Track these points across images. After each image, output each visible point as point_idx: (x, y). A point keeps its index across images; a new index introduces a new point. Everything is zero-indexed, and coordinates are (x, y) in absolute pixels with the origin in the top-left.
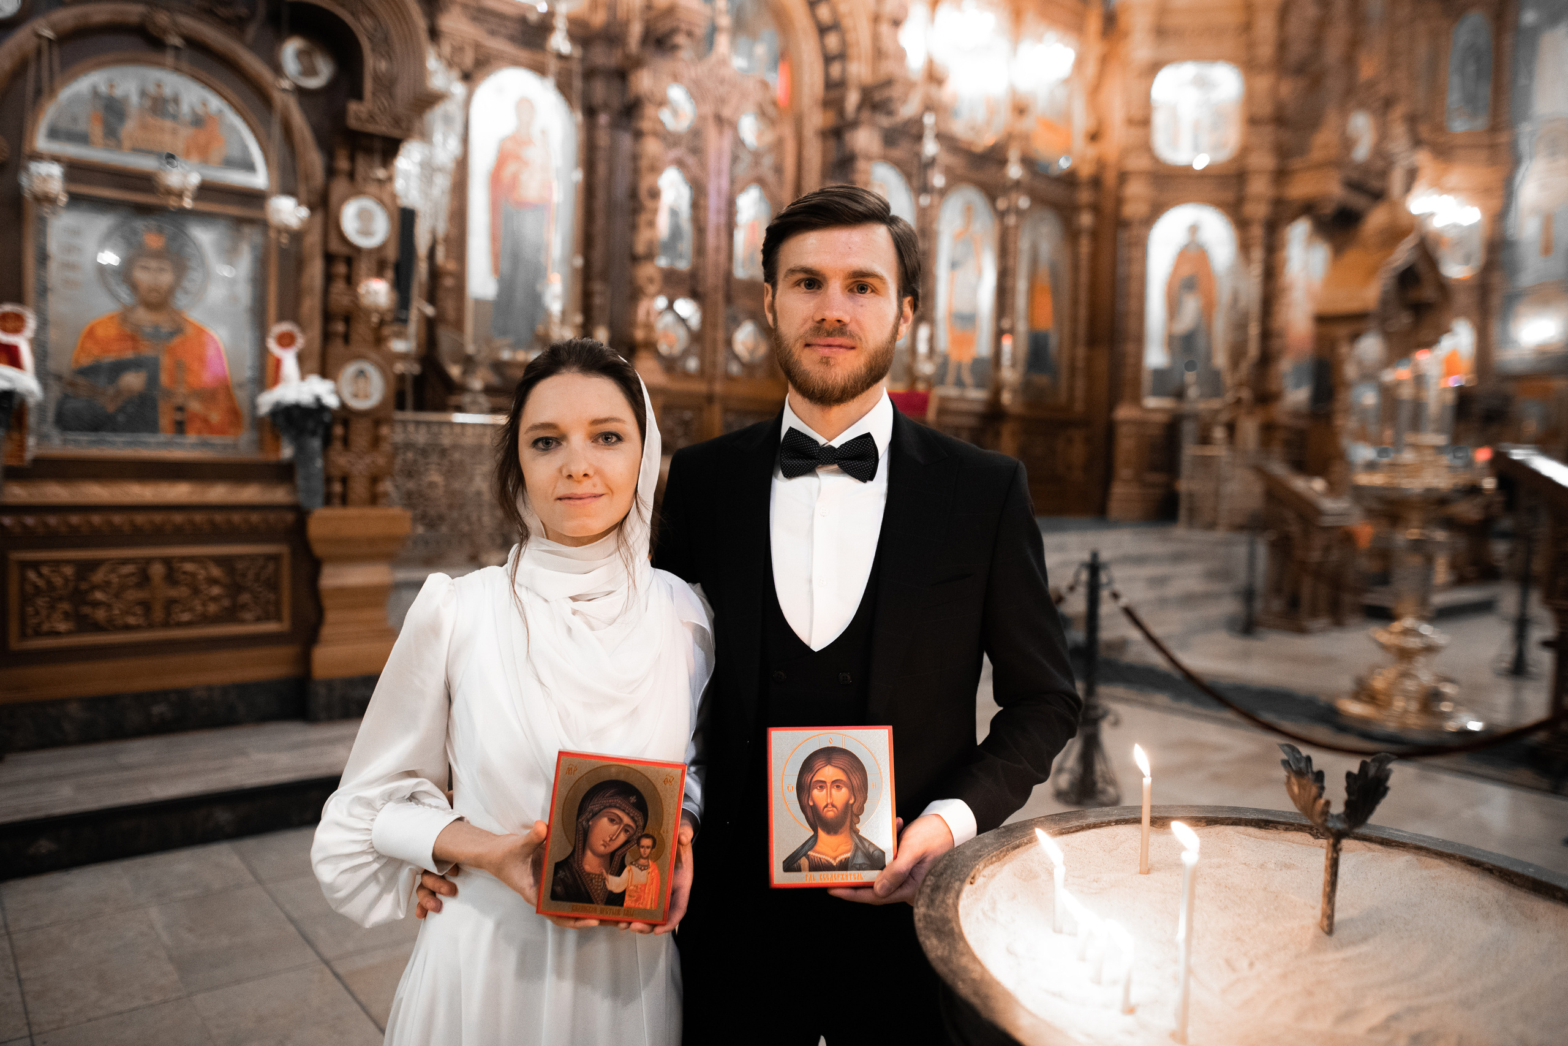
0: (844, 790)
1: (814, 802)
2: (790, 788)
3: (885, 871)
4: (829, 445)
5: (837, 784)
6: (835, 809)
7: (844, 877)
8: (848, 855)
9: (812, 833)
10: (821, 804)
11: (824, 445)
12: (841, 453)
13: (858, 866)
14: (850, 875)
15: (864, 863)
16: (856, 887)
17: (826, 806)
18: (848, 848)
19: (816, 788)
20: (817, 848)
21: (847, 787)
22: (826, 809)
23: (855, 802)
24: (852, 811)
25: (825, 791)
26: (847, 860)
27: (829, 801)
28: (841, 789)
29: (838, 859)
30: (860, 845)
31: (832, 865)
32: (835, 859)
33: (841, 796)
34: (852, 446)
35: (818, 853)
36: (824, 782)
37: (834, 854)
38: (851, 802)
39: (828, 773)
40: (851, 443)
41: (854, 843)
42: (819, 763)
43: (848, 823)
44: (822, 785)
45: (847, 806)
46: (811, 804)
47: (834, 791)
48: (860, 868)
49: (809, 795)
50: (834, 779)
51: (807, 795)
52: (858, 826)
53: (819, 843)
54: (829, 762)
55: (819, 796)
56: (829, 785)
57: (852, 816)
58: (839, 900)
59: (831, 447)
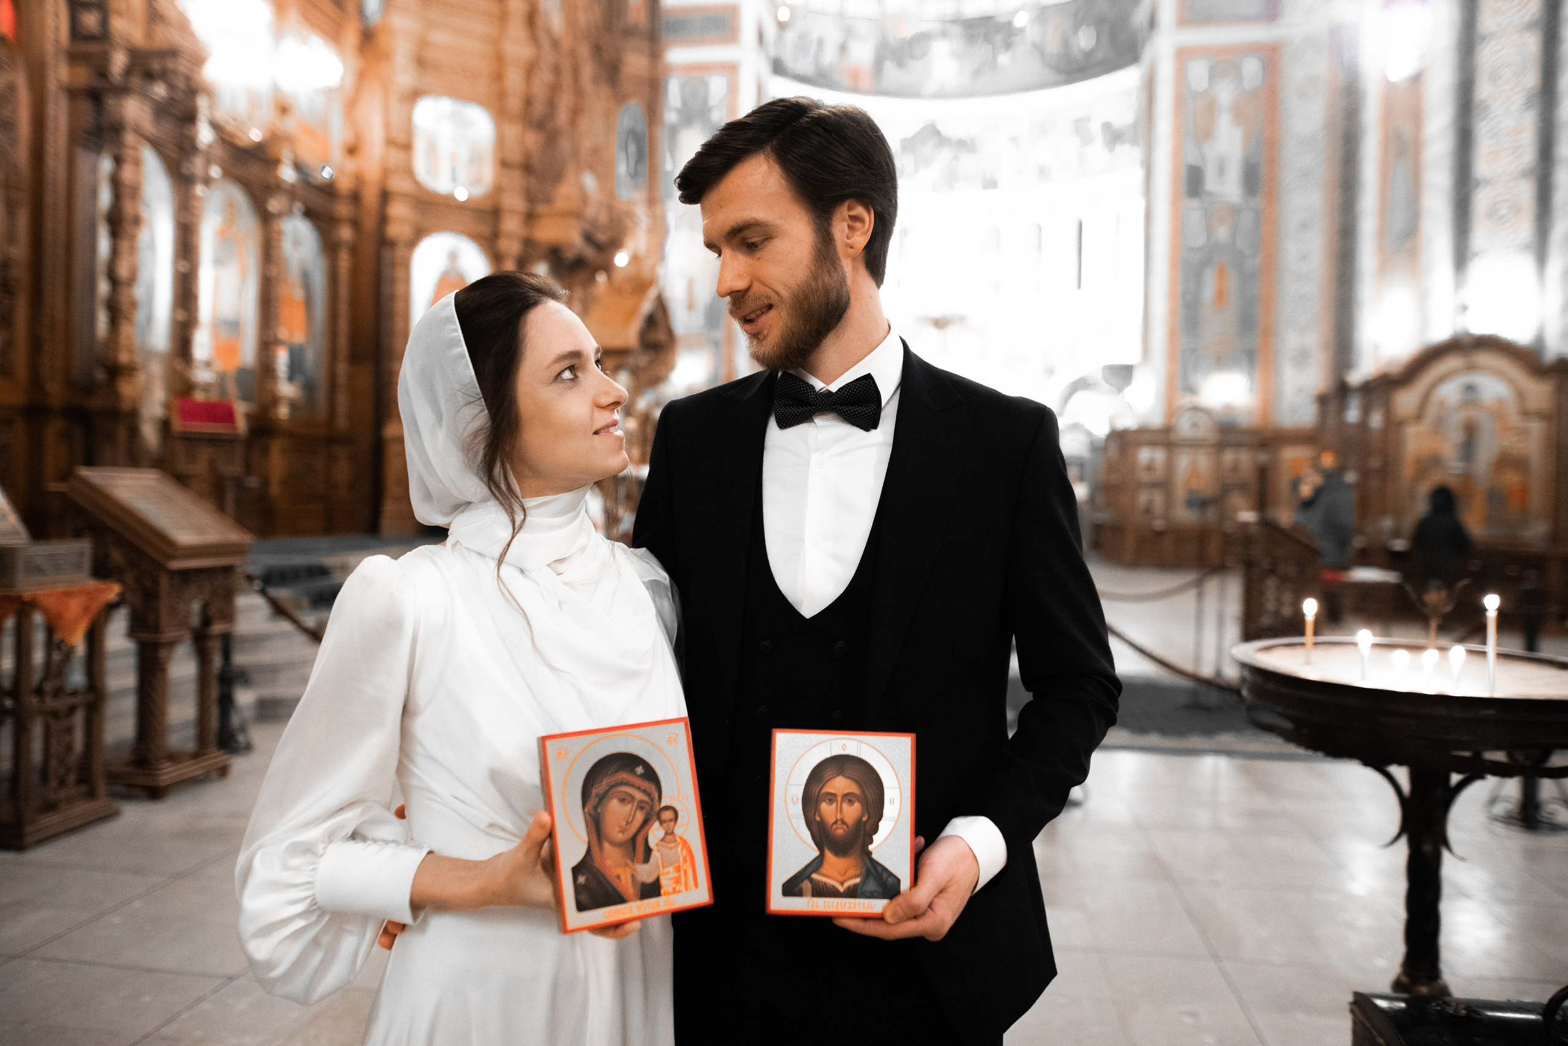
0: (857, 805)
1: (821, 817)
2: (795, 800)
3: (899, 900)
4: (827, 390)
5: (849, 798)
6: (845, 827)
7: (852, 905)
8: (858, 880)
9: (816, 853)
10: (831, 820)
11: (821, 389)
12: (838, 397)
13: (868, 894)
14: (859, 903)
15: (876, 891)
16: (866, 918)
17: (835, 823)
18: (858, 872)
19: (825, 801)
20: (823, 870)
21: (859, 801)
22: (834, 826)
23: (868, 819)
24: (865, 831)
25: (834, 805)
26: (856, 886)
27: (839, 817)
28: (853, 804)
29: (846, 885)
30: (872, 870)
31: (839, 891)
32: (842, 884)
33: (852, 812)
34: (850, 389)
35: (824, 875)
36: (835, 795)
37: (841, 879)
38: (865, 819)
39: (840, 784)
40: (849, 386)
41: (865, 867)
42: (828, 773)
43: (860, 843)
44: (832, 798)
45: (859, 823)
46: (818, 819)
47: (845, 806)
48: (872, 896)
49: (816, 809)
50: (846, 791)
51: (813, 810)
52: (871, 847)
53: (825, 865)
54: (841, 772)
55: (827, 810)
56: (839, 799)
57: (864, 836)
58: (846, 932)
59: (830, 392)
